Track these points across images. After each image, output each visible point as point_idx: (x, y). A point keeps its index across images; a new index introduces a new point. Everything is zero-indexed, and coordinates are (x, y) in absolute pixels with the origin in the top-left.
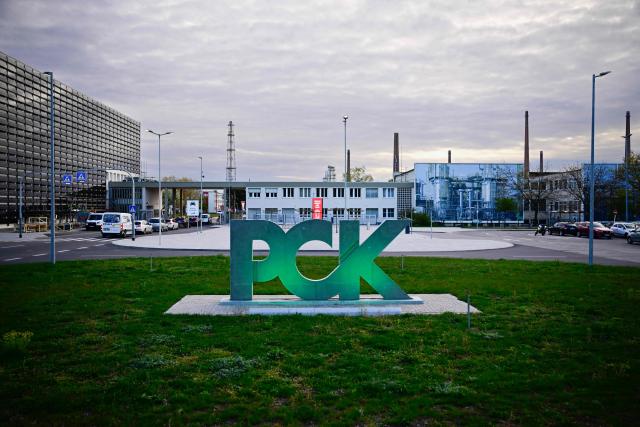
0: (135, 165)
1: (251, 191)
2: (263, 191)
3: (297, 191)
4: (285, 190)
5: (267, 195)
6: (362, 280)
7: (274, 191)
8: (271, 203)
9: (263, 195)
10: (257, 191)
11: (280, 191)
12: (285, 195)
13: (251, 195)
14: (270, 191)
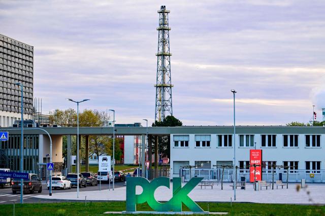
0: (27, 104)
1: (177, 139)
2: (192, 138)
3: (236, 138)
4: (220, 137)
5: (198, 144)
6: (182, 203)
7: (206, 139)
8: (203, 154)
9: (192, 143)
10: (185, 139)
11: (214, 138)
12: (220, 145)
13: (176, 143)
14: (201, 139)
